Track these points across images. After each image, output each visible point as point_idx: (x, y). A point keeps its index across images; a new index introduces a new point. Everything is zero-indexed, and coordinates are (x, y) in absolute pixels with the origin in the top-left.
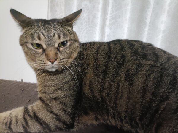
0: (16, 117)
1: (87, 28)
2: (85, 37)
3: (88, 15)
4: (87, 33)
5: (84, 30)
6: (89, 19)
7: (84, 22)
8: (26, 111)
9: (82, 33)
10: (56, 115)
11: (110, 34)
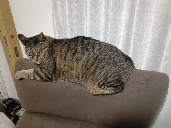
0: (31, 72)
1: (77, 22)
2: (76, 28)
3: (77, 13)
4: (77, 25)
5: (75, 23)
6: (78, 15)
7: (74, 18)
8: (35, 70)
9: (74, 25)
10: (45, 74)
11: (90, 26)
